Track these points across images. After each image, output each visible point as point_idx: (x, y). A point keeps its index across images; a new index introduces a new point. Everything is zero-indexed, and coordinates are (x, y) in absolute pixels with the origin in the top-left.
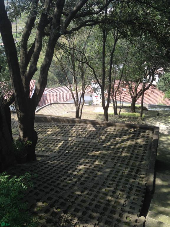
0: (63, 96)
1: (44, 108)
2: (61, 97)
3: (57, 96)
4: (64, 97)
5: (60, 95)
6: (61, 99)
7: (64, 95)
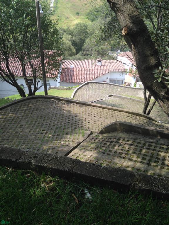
0: (92, 71)
1: (81, 89)
2: (90, 73)
3: (85, 71)
4: (94, 73)
5: (89, 71)
6: (90, 75)
7: (94, 71)
